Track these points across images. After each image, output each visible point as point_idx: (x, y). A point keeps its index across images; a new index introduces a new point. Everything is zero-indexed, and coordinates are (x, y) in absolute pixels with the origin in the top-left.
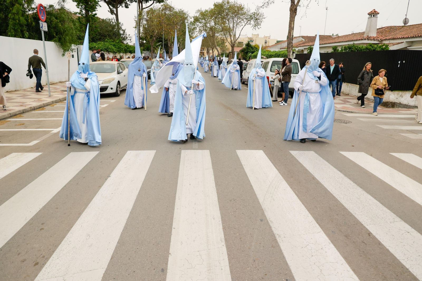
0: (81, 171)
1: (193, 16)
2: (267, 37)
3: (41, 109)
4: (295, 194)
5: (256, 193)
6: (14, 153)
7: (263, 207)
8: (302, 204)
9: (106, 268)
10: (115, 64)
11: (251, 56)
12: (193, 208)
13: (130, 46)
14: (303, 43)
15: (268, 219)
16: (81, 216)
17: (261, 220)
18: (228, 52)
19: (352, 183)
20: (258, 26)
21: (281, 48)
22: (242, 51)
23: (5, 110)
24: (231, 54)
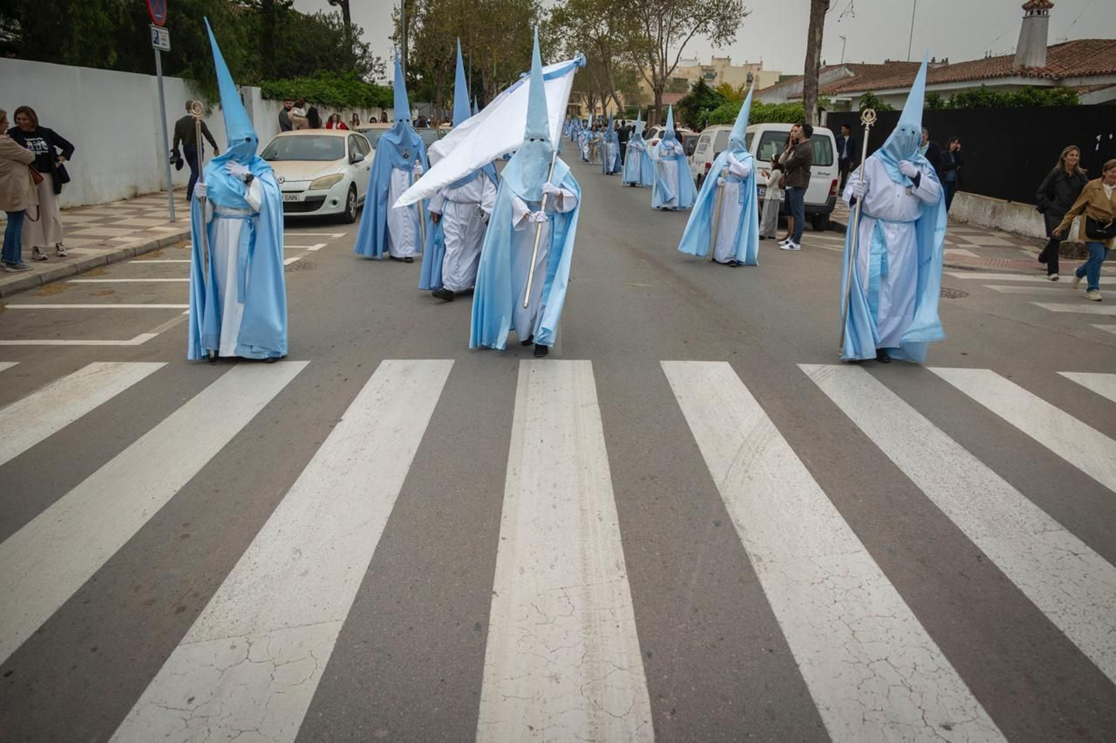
0: (267, 407)
1: (552, 7)
2: (754, 67)
3: (152, 253)
4: (804, 467)
5: (708, 462)
6: (95, 363)
7: (722, 495)
8: (819, 488)
9: (344, 619)
10: (343, 138)
11: (707, 118)
12: (551, 494)
13: (381, 90)
14: (851, 84)
15: (733, 521)
16: (277, 510)
17: (717, 524)
18: (644, 106)
19: (951, 441)
20: (729, 38)
21: (790, 95)
22: (684, 104)
23: (62, 256)
24: (654, 110)
